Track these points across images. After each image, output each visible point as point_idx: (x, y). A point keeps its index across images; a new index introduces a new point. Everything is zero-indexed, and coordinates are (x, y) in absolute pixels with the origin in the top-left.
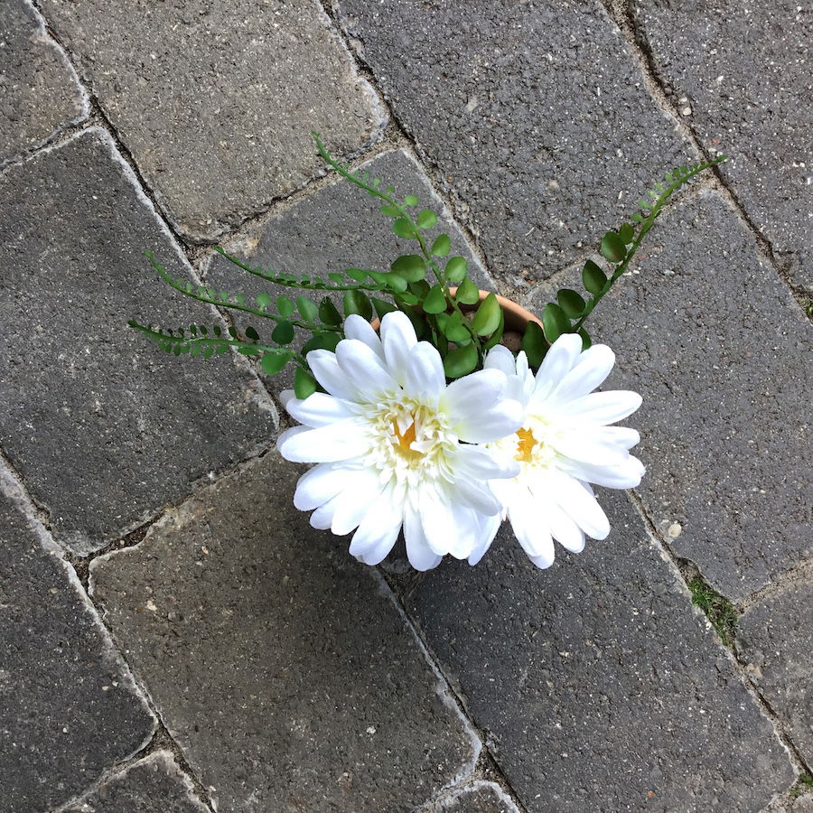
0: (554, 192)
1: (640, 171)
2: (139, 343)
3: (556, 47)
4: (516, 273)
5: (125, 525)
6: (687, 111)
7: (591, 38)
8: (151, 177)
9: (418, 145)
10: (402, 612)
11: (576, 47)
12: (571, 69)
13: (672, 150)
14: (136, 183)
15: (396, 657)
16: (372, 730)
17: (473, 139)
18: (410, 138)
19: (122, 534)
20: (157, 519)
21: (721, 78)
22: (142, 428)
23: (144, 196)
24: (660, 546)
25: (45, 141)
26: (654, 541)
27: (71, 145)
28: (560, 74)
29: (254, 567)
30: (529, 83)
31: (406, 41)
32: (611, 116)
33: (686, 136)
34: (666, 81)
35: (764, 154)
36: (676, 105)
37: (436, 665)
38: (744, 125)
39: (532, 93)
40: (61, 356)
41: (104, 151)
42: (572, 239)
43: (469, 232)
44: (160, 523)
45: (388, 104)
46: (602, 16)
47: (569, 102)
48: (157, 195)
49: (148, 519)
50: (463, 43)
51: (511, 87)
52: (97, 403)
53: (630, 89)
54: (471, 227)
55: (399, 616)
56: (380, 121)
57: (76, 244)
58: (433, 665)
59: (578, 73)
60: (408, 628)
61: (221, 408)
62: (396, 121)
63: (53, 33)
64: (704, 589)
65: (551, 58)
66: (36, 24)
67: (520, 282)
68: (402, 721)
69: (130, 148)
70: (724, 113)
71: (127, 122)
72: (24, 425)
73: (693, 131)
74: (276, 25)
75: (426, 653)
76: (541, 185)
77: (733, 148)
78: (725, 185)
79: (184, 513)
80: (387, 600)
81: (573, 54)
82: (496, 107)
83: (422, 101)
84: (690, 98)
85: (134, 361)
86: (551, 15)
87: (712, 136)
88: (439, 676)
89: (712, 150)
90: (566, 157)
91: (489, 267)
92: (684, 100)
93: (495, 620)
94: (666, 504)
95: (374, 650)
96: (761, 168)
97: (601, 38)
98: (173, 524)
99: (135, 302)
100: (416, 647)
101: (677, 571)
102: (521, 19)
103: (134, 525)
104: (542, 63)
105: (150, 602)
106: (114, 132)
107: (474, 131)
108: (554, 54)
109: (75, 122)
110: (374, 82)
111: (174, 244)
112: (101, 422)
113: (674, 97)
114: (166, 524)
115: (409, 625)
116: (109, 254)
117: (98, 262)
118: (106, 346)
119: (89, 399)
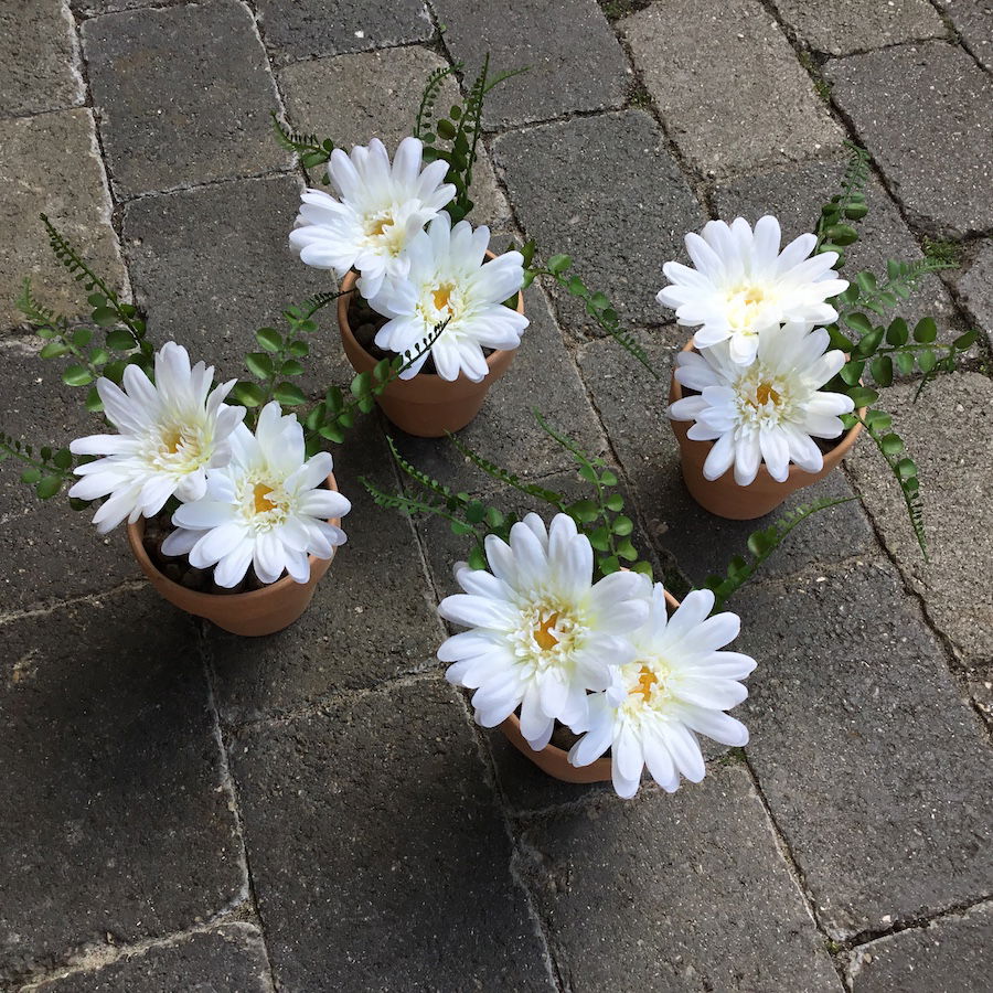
0: (623, 284)
2: (275, 304)
3: (647, 201)
4: (579, 327)
7: (675, 201)
9: (527, 235)
10: (414, 531)
11: (662, 204)
12: (655, 215)
15: (399, 561)
16: (359, 610)
17: (570, 240)
18: (522, 231)
24: (647, 537)
25: (256, 174)
26: (642, 532)
27: (274, 180)
28: (646, 217)
30: (621, 217)
31: (537, 175)
32: (678, 249)
37: (431, 578)
39: (622, 223)
40: (215, 298)
42: (628, 316)
43: (550, 295)
45: (513, 208)
46: (686, 191)
47: (648, 234)
50: (579, 185)
51: (606, 217)
52: (228, 332)
54: (553, 292)
55: (411, 532)
56: (504, 216)
57: (254, 235)
58: (428, 576)
59: (660, 220)
60: (416, 544)
61: (320, 358)
62: (516, 220)
63: (288, 118)
64: (677, 578)
65: (641, 206)
66: (279, 110)
67: (580, 335)
68: (387, 609)
72: (167, 333)
75: (425, 566)
76: (613, 279)
81: (659, 208)
82: (592, 225)
83: (538, 211)
86: (649, 183)
88: (431, 585)
90: (637, 265)
91: (559, 320)
94: (659, 507)
95: (381, 551)
97: (682, 203)
100: (417, 558)
101: (656, 559)
102: (625, 181)
104: (634, 209)
107: (572, 236)
108: (644, 205)
109: (283, 169)
110: (507, 194)
112: (226, 345)
115: (417, 540)
116: (275, 247)
117: (265, 249)
118: (250, 300)
119: (223, 328)
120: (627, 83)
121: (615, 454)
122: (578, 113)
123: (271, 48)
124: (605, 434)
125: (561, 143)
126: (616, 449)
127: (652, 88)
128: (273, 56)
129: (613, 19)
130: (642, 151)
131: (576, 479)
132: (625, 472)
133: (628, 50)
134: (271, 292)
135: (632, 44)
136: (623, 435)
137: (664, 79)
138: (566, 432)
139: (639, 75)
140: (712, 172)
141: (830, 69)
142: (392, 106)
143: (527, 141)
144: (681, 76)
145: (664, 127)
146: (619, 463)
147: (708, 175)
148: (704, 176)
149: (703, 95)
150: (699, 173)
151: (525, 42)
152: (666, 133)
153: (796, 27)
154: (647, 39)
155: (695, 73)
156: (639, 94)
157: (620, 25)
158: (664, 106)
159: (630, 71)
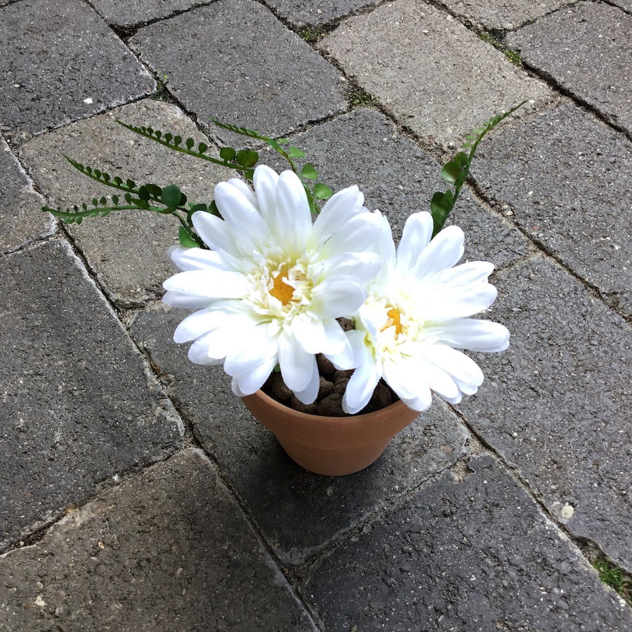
1: (480, 248)
2: (67, 374)
3: (404, 182)
5: (27, 524)
6: (510, 213)
7: (429, 176)
8: (96, 265)
10: (299, 601)
11: (419, 181)
12: (417, 192)
13: (503, 233)
14: (83, 268)
19: (23, 533)
20: (59, 519)
21: (531, 193)
22: (58, 439)
23: (88, 277)
24: (556, 527)
25: (17, 247)
26: (548, 522)
27: (38, 248)
28: (410, 196)
29: (148, 560)
30: (387, 201)
33: (511, 226)
34: (490, 197)
35: (576, 233)
36: (500, 211)
38: (556, 218)
39: (390, 206)
41: (62, 251)
44: (62, 522)
46: (436, 165)
48: (99, 276)
49: (50, 519)
50: (337, 183)
52: (22, 420)
53: (463, 201)
55: (296, 605)
57: (28, 308)
59: (423, 195)
60: (306, 618)
63: (37, 188)
64: (610, 568)
65: (401, 188)
66: (26, 183)
69: (83, 248)
70: (538, 212)
71: (83, 233)
73: (517, 224)
74: (200, 178)
77: (550, 231)
78: (550, 255)
79: (85, 513)
80: (284, 589)
81: (418, 185)
84: (510, 205)
85: (60, 387)
86: (399, 166)
87: (532, 225)
89: (534, 233)
92: (506, 206)
93: (397, 606)
94: (554, 487)
96: (575, 242)
97: (437, 176)
98: (73, 522)
99: (69, 345)
101: (578, 551)
102: (377, 169)
103: (36, 525)
104: (396, 191)
105: (39, 598)
106: (72, 240)
108: (404, 185)
109: (43, 236)
111: (108, 305)
112: (22, 436)
113: (498, 206)
114: (67, 523)
115: (305, 613)
116: (53, 314)
117: (43, 319)
118: (38, 377)
119: (15, 418)
120: (345, 89)
121: (479, 439)
122: (311, 123)
123: (6, 131)
124: (460, 420)
125: (306, 151)
126: (480, 433)
127: (368, 89)
128: (10, 137)
129: (312, 42)
130: (382, 141)
131: (452, 479)
132: (499, 457)
133: (335, 62)
134: (60, 363)
135: (337, 57)
136: (480, 416)
137: (376, 78)
138: (421, 429)
139: (353, 81)
140: (451, 144)
141: (511, 40)
142: (138, 155)
143: (274, 157)
144: (389, 73)
145: (392, 117)
146: (488, 447)
147: (449, 147)
148: (445, 148)
149: (415, 84)
150: (440, 147)
151: (243, 75)
152: (396, 122)
153: (468, 15)
154: (348, 51)
155: (400, 68)
156: (358, 95)
157: (319, 45)
158: (385, 98)
159: (343, 79)
